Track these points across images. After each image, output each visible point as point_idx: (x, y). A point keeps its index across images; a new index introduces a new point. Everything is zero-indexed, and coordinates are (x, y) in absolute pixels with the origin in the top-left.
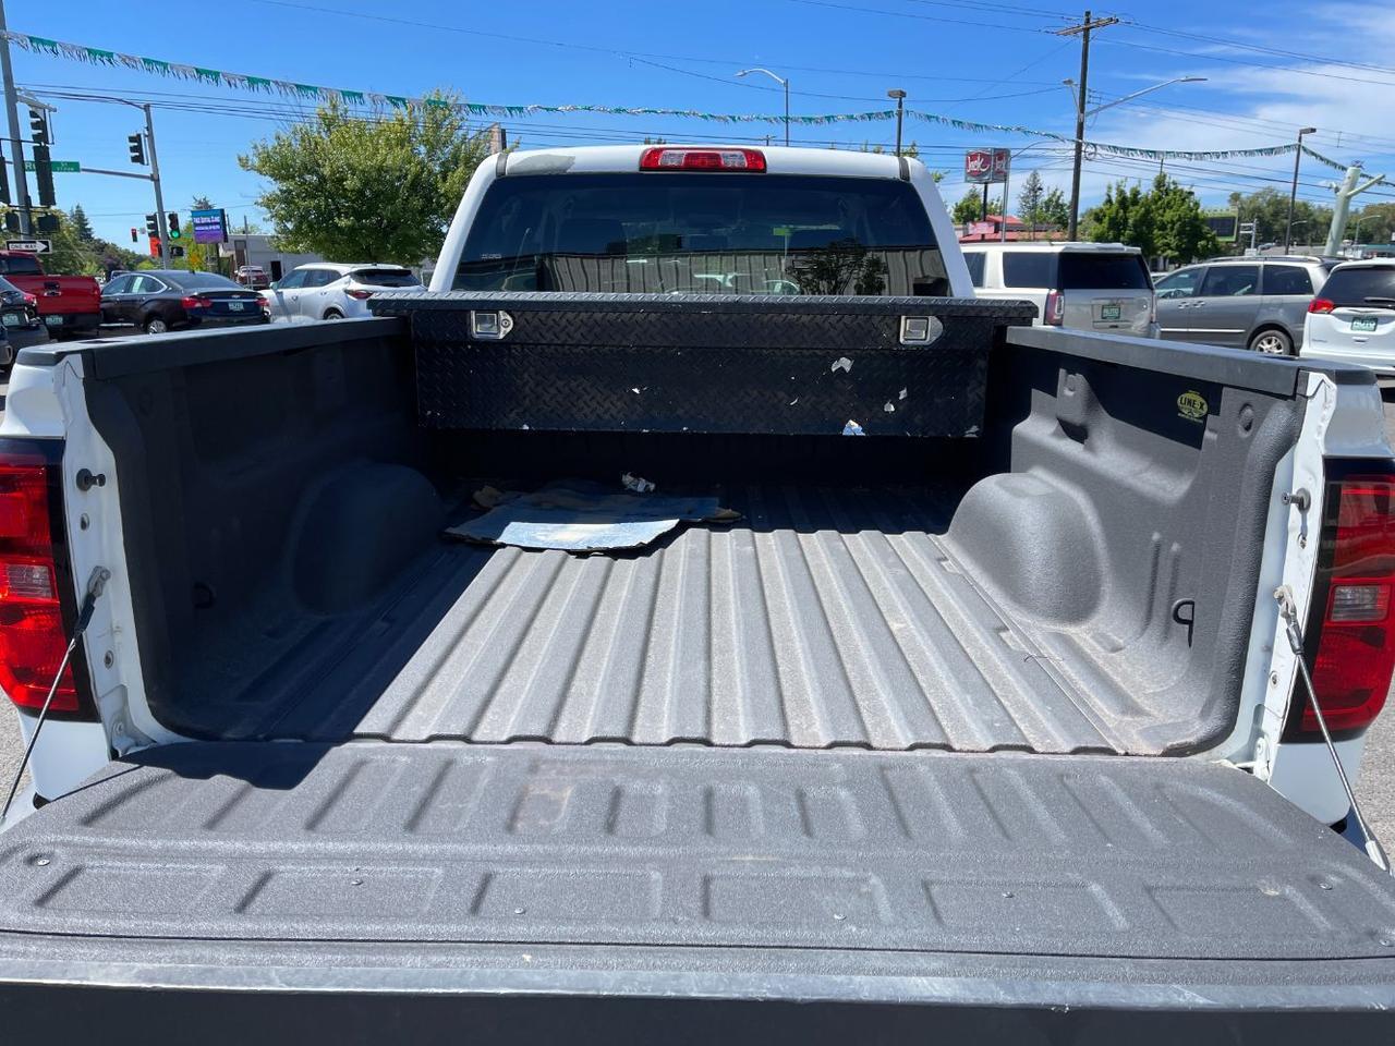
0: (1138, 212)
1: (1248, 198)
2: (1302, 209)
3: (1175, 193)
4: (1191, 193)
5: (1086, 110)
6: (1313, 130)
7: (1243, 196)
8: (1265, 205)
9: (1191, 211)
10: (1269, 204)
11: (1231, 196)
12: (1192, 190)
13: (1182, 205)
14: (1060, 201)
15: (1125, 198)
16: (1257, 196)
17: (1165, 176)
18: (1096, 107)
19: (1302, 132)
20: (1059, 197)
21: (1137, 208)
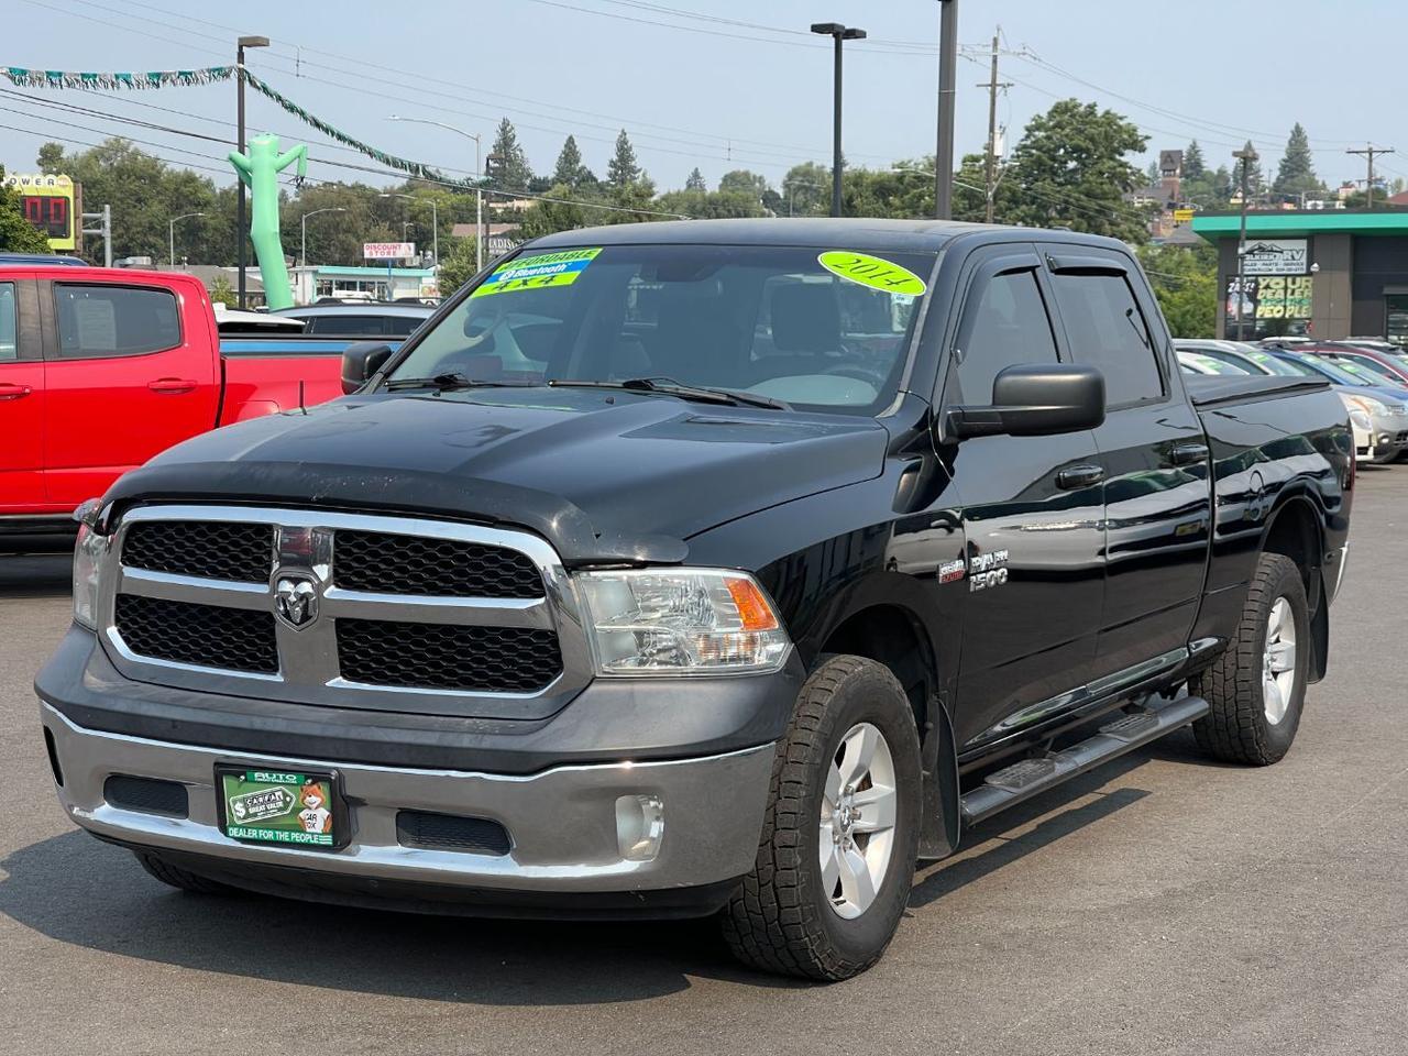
6: (264, 42)
7: (67, 153)
19: (244, 43)
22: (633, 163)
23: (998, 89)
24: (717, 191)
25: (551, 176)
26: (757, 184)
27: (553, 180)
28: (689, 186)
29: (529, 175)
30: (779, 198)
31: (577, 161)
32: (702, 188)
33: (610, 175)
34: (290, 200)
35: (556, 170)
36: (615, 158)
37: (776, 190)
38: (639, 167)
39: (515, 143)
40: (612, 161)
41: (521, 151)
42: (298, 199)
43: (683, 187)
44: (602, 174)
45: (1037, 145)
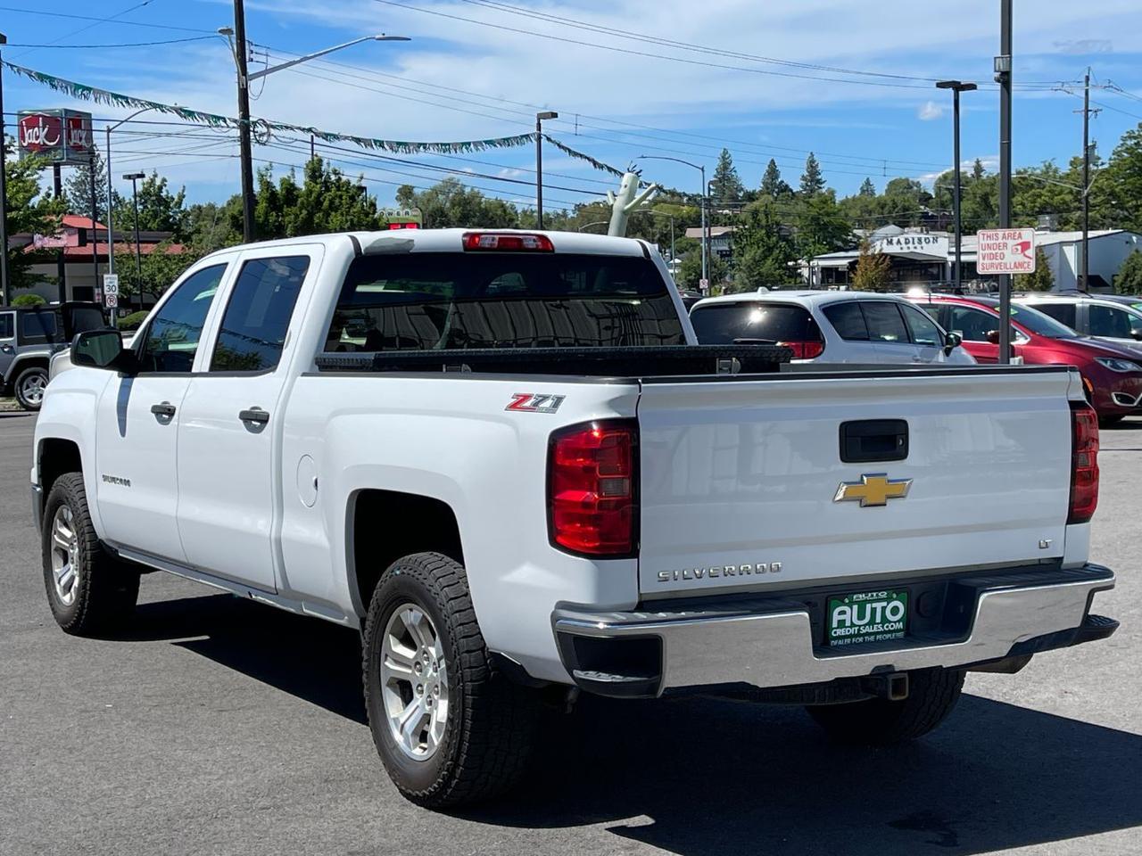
0: (297, 216)
1: (424, 194)
2: (499, 212)
3: (338, 188)
4: (362, 189)
5: (250, 71)
6: (554, 115)
7: (417, 191)
8: (448, 205)
9: (367, 215)
10: (453, 205)
11: (400, 191)
12: (364, 184)
13: (351, 206)
14: (164, 194)
15: (274, 194)
16: (436, 191)
17: (320, 161)
18: (263, 68)
19: (541, 116)
20: (160, 188)
21: (294, 209)
22: (820, 177)
23: (1090, 113)
24: (884, 194)
25: (758, 189)
26: (915, 188)
27: (760, 191)
28: (863, 191)
29: (742, 189)
30: (931, 197)
31: (777, 177)
32: (873, 193)
33: (802, 187)
34: (569, 216)
35: (762, 185)
36: (806, 173)
37: (929, 192)
38: (823, 180)
39: (732, 167)
40: (803, 176)
41: (735, 171)
42: (575, 215)
43: (858, 193)
44: (796, 186)
45: (1129, 150)
